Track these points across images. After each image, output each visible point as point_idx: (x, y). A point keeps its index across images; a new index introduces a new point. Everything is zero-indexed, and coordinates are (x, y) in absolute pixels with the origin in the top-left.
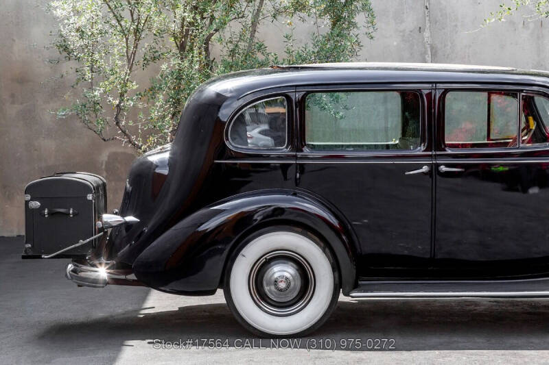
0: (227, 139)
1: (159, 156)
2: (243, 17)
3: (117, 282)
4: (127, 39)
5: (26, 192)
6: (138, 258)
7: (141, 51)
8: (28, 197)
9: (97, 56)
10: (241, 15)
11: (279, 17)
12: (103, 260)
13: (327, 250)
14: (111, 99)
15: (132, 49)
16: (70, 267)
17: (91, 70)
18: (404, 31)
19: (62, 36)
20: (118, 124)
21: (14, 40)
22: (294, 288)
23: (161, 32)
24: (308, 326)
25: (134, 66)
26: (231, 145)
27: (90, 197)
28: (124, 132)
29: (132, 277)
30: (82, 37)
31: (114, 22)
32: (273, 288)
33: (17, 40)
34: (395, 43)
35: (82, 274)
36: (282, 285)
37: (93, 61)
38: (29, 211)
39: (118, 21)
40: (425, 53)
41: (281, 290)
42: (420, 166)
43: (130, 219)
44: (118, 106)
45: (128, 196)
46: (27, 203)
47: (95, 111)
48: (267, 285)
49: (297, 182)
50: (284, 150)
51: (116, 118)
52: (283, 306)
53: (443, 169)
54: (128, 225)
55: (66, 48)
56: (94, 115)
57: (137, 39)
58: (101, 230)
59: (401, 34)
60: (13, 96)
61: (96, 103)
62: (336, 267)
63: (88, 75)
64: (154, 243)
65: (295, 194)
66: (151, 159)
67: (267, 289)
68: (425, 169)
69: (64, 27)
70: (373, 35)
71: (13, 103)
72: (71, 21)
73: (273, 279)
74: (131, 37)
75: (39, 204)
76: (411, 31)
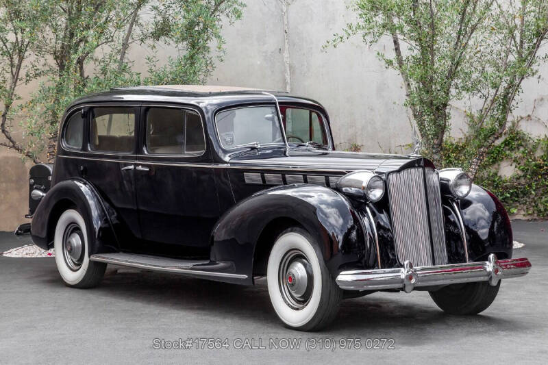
4: (12, 58)
10: (110, 40)
11: (146, 41)
18: (266, 52)
20: (3, 131)
22: (78, 252)
25: (18, 81)
28: (9, 139)
34: (259, 63)
40: (285, 71)
44: (4, 115)
51: (2, 126)
53: (140, 167)
57: (21, 59)
59: (264, 54)
70: (223, 58)
74: (16, 57)
76: (272, 52)
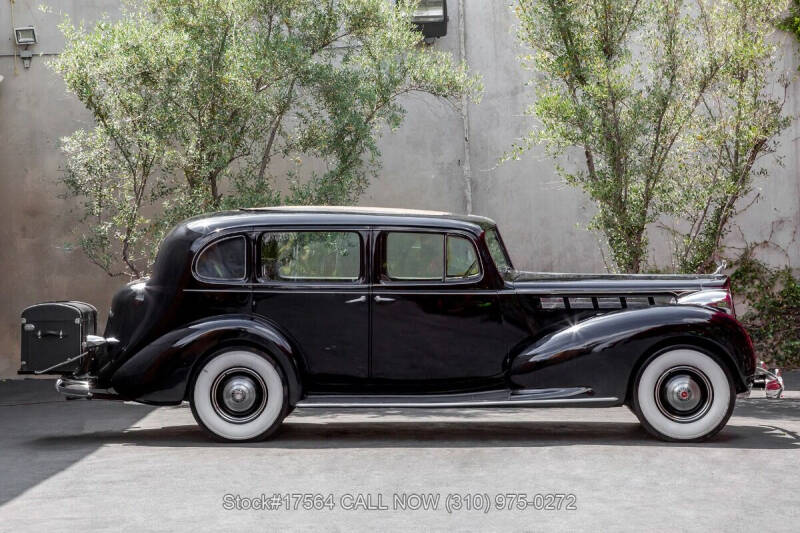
0: (194, 271)
1: (139, 286)
2: (249, 154)
3: (97, 396)
4: (134, 175)
5: (24, 315)
6: (115, 374)
7: (150, 185)
8: (24, 321)
9: (105, 191)
10: (247, 152)
11: (291, 153)
12: (87, 376)
13: (278, 368)
14: (119, 234)
15: (140, 183)
16: (59, 381)
17: (99, 205)
18: (443, 163)
19: (70, 171)
20: (125, 259)
21: (26, 171)
22: (250, 400)
23: (170, 168)
24: (261, 432)
25: (142, 201)
26: (198, 276)
27: (77, 321)
28: (132, 267)
29: (112, 391)
30: (90, 172)
31: (122, 157)
32: (231, 399)
33: (30, 172)
34: (433, 177)
35: (69, 387)
36: (238, 397)
37: (101, 196)
38: (25, 333)
39: (126, 157)
40: (465, 187)
41: (237, 401)
42: (359, 296)
43: (112, 339)
44: (126, 240)
45: (110, 320)
46: (23, 325)
47: (103, 245)
48: (228, 397)
49: (254, 309)
50: (242, 281)
51: (124, 253)
52: (241, 414)
53: (378, 298)
54: (110, 346)
55: (74, 183)
56: (101, 249)
57: (146, 174)
58: (87, 349)
59: (440, 166)
60: (24, 229)
61: (104, 238)
62: (285, 382)
63: (97, 210)
64: (131, 360)
65: (252, 319)
66: (134, 288)
67: (226, 401)
68: (363, 298)
69: (72, 162)
70: (377, 173)
71: (24, 236)
72: (79, 157)
73: (231, 392)
74: (139, 173)
75: (33, 326)
76: (450, 164)
